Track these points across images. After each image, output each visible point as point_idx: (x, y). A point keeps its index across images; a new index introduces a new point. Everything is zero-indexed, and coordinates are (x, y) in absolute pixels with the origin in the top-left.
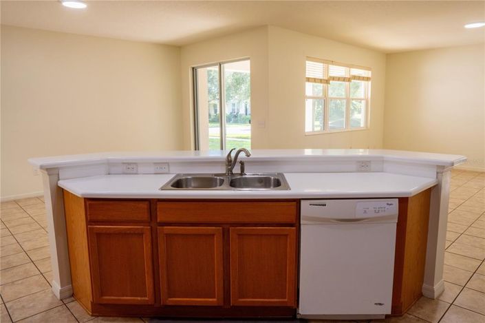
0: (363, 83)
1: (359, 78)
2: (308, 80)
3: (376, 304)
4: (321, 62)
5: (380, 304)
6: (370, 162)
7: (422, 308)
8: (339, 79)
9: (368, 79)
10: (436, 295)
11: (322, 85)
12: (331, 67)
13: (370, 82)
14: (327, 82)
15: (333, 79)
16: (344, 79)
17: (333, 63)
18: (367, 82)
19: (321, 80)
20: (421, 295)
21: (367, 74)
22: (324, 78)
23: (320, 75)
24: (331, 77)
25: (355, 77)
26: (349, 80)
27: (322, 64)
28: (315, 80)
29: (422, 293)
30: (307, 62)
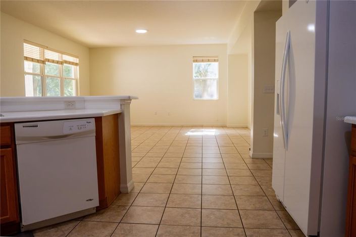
0: (73, 67)
1: (70, 63)
2: (27, 58)
3: (87, 200)
4: (38, 47)
5: (91, 200)
6: (74, 101)
7: (121, 200)
8: (53, 61)
9: (76, 64)
10: (129, 190)
11: (39, 64)
12: (46, 51)
13: (78, 67)
14: (43, 62)
15: (49, 61)
16: (57, 62)
17: (47, 48)
18: (75, 67)
19: (38, 60)
20: (120, 193)
21: (76, 60)
22: (41, 59)
23: (37, 57)
24: (46, 59)
25: (66, 62)
26: (62, 63)
27: (39, 48)
28: (33, 60)
29: (120, 191)
30: (24, 44)
